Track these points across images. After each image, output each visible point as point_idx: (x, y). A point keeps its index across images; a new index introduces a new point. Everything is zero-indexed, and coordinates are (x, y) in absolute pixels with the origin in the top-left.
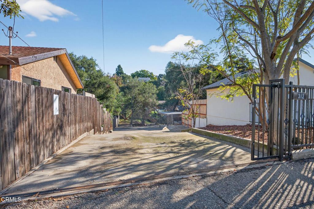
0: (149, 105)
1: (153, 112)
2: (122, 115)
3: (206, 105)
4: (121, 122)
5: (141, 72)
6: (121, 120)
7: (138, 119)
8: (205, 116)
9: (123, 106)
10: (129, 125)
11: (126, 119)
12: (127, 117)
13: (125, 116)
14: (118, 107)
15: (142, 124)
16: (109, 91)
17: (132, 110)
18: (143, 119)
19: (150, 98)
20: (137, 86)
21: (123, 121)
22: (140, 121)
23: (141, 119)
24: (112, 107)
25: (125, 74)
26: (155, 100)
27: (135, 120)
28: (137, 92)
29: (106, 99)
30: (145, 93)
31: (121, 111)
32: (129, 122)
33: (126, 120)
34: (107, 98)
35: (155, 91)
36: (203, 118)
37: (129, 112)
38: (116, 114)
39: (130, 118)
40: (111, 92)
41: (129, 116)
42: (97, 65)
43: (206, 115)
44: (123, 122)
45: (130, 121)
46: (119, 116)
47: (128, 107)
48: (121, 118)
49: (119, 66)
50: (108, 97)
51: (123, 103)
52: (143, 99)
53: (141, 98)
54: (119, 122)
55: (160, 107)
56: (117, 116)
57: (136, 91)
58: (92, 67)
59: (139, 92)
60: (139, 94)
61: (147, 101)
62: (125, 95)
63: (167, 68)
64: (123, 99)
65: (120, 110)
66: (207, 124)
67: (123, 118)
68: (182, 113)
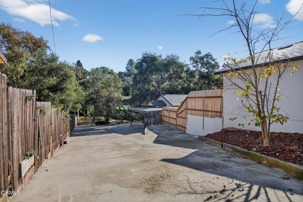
0: (114, 100)
1: (118, 108)
2: (82, 111)
3: (221, 97)
4: (81, 120)
5: (101, 68)
6: (80, 117)
7: (101, 115)
8: (219, 114)
9: (83, 102)
10: (91, 123)
11: (87, 116)
12: (88, 114)
13: (86, 113)
14: (77, 103)
15: (106, 123)
16: (63, 79)
17: (95, 106)
18: (107, 116)
19: (115, 93)
20: (101, 79)
21: (83, 118)
22: (103, 119)
23: (104, 116)
24: (69, 102)
25: (85, 70)
26: (120, 95)
27: (98, 117)
28: (100, 86)
29: (60, 90)
30: (109, 86)
31: (81, 107)
32: (91, 120)
33: (87, 118)
34: (62, 90)
35: (121, 84)
36: (212, 117)
37: (91, 109)
38: (74, 111)
39: (91, 115)
40: (68, 82)
41: (90, 113)
42: (48, 47)
43: (221, 112)
44: (84, 120)
45: (91, 118)
46: (79, 113)
47: (90, 103)
48: (81, 115)
49: (79, 62)
50: (63, 88)
51: (83, 98)
52: (108, 94)
53: (104, 93)
54: (79, 120)
55: (125, 102)
56: (77, 113)
57: (99, 84)
58: (39, 47)
59: (102, 85)
60: (103, 88)
61: (112, 96)
62: (86, 89)
63: (128, 65)
64: (84, 93)
65: (79, 106)
66: (223, 127)
67: (84, 115)
68: (163, 110)
